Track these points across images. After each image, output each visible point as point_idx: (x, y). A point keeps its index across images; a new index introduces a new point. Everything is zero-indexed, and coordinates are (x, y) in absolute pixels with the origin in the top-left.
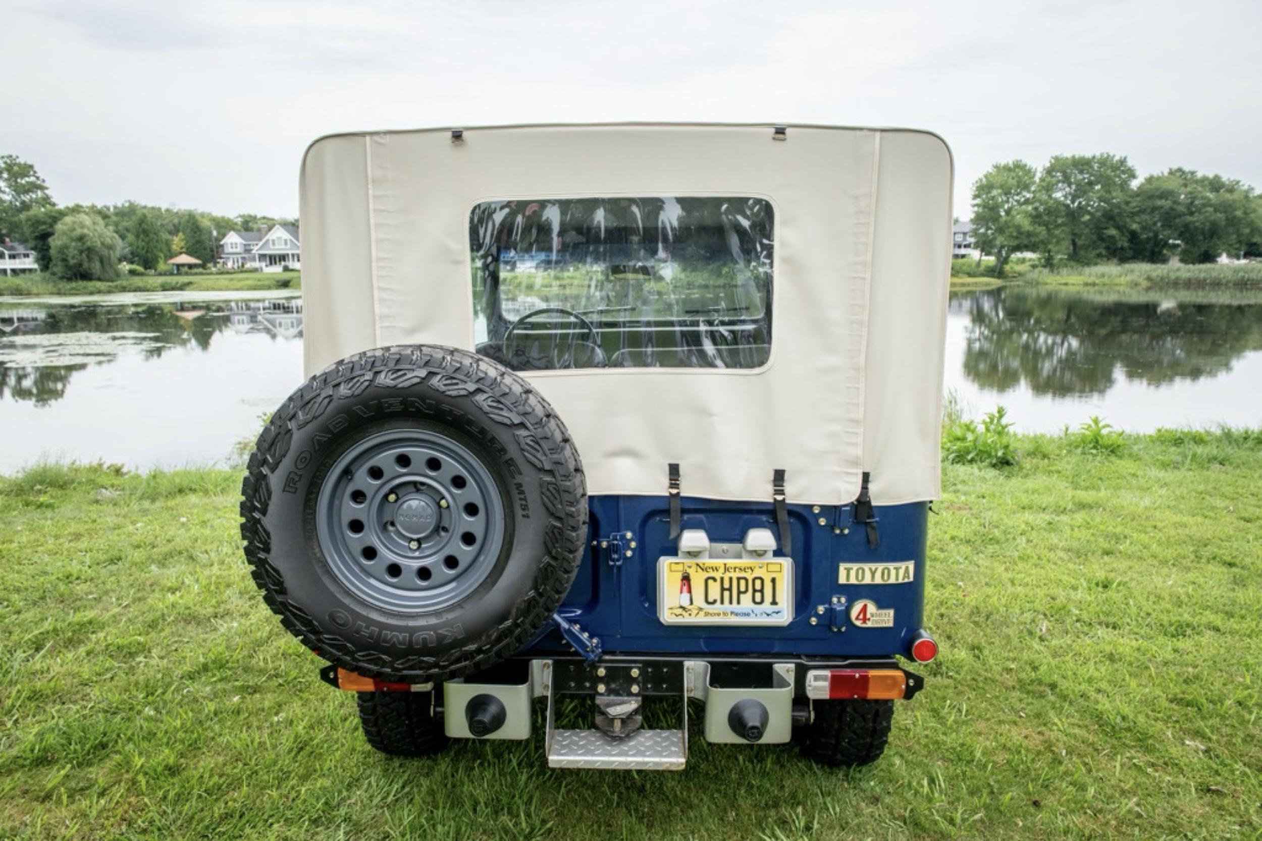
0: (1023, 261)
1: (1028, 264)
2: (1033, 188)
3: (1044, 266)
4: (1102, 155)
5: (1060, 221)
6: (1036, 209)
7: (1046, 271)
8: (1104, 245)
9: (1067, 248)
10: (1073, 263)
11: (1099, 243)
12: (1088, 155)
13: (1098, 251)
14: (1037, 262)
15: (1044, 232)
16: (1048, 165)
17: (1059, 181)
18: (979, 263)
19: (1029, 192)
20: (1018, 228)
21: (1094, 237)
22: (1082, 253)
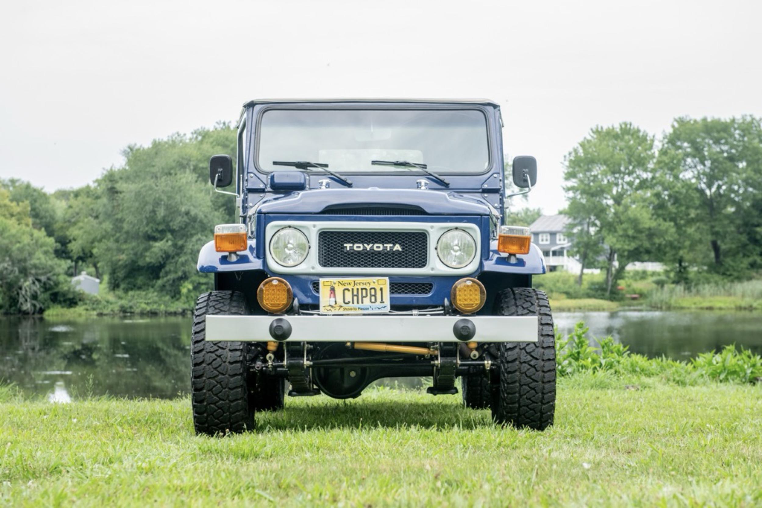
0: (643, 275)
1: (651, 279)
2: (651, 166)
3: (676, 282)
4: (743, 117)
5: (693, 214)
6: (658, 195)
7: (680, 288)
8: (758, 249)
9: (706, 256)
10: (716, 277)
11: (751, 247)
12: (725, 117)
13: (751, 259)
14: (663, 278)
15: (673, 230)
16: (670, 131)
17: (687, 155)
18: (580, 279)
19: (646, 170)
20: (635, 222)
21: (744, 238)
22: (729, 261)
